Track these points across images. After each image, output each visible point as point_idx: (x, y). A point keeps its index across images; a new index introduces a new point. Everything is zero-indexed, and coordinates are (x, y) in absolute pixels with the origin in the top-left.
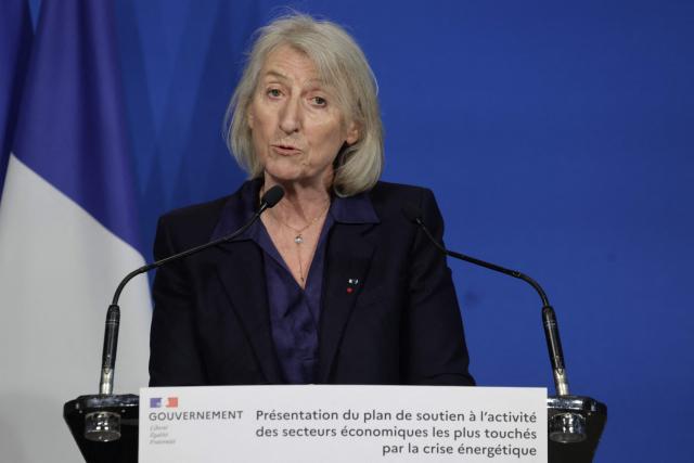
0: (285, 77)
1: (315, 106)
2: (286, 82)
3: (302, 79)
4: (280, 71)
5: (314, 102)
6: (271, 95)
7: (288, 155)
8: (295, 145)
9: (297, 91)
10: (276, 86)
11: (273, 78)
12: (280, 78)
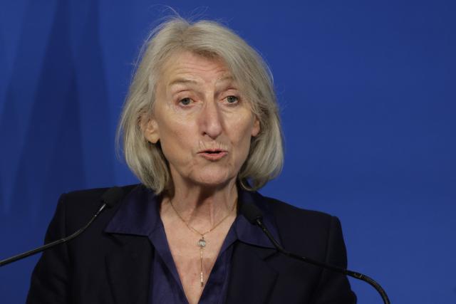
0: (195, 83)
1: (228, 106)
2: (196, 87)
3: (214, 81)
4: (186, 77)
5: (226, 102)
6: (181, 104)
7: (217, 161)
8: (221, 147)
9: (209, 94)
10: (185, 95)
11: (179, 86)
12: (189, 85)
